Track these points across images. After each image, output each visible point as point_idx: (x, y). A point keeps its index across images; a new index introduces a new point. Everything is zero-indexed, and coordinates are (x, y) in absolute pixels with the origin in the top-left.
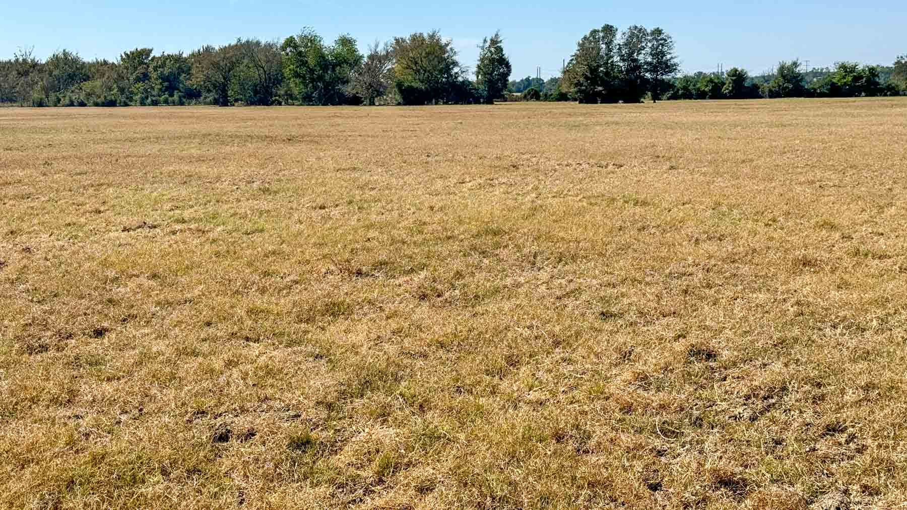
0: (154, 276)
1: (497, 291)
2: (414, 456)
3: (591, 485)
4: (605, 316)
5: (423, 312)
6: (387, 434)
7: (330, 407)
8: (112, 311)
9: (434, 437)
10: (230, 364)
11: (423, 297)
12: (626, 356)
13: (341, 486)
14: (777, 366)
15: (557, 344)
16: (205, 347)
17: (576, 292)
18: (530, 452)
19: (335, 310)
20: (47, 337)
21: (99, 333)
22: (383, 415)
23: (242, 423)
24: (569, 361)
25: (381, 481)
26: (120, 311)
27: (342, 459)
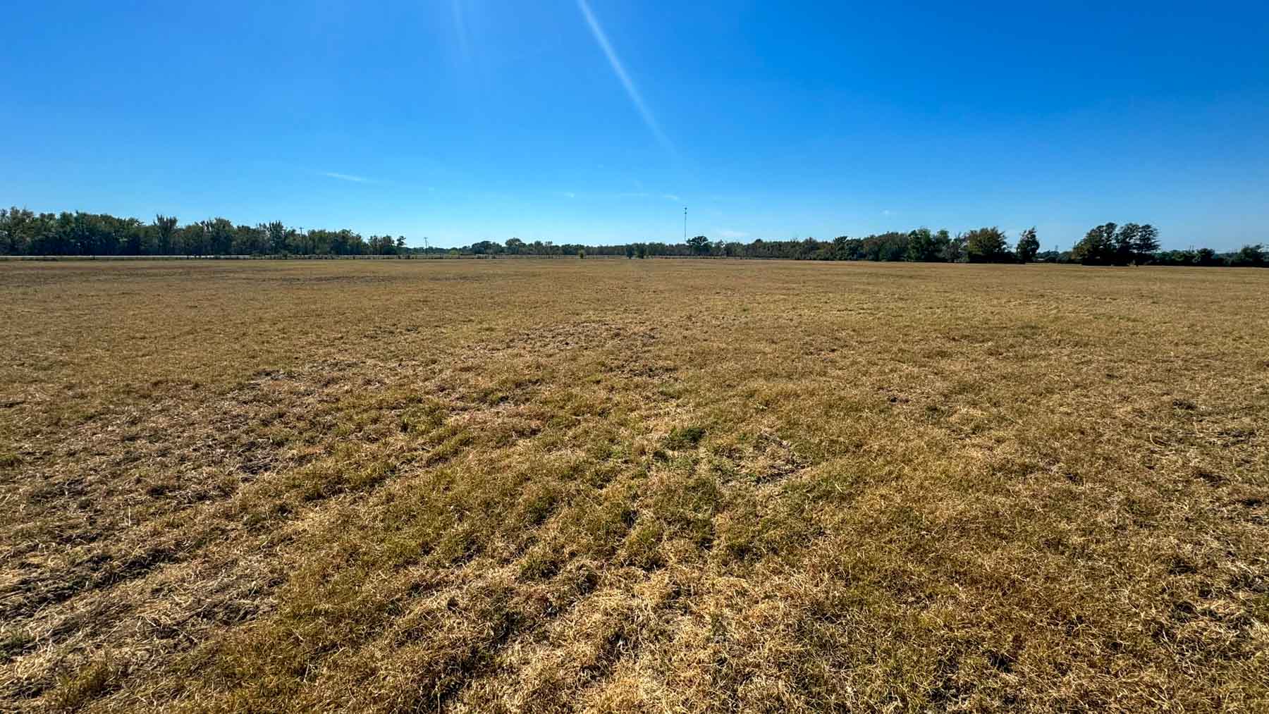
0: (854, 331)
1: (1036, 356)
2: (992, 425)
3: (1105, 459)
4: (1110, 376)
5: (991, 360)
6: (977, 413)
7: (945, 396)
8: (837, 342)
9: (1003, 418)
10: (891, 371)
11: (991, 354)
12: (1125, 399)
13: (954, 431)
14: (1247, 420)
15: (1077, 386)
16: (881, 362)
17: (1089, 362)
18: (1063, 437)
19: (943, 354)
20: (812, 349)
21: (833, 351)
22: (974, 405)
23: (902, 396)
24: (1086, 396)
25: (974, 433)
26: (842, 343)
27: (953, 419)
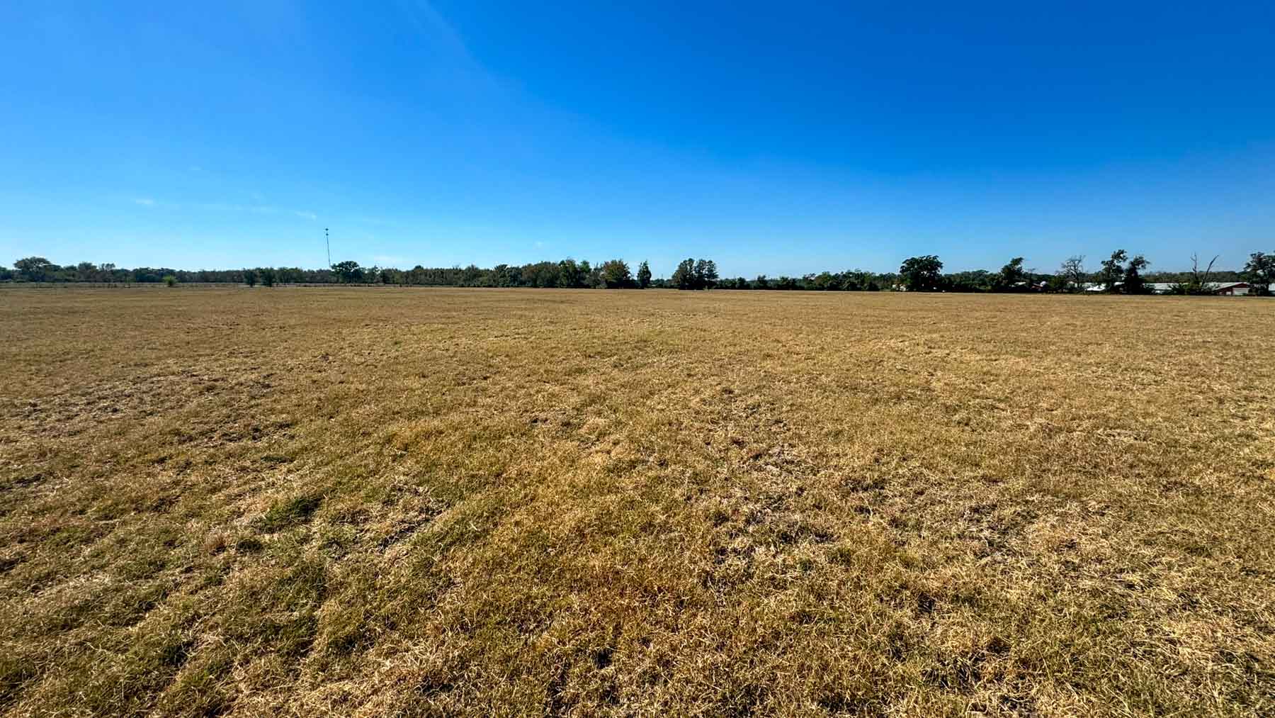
0: (507, 356)
1: (645, 365)
2: (612, 430)
3: (683, 443)
4: (689, 375)
5: (615, 372)
6: (601, 421)
7: (578, 410)
8: (491, 370)
9: (620, 423)
10: (538, 392)
11: (616, 366)
12: (697, 392)
13: (582, 441)
14: (757, 397)
15: (669, 386)
16: (528, 385)
17: (677, 366)
18: (658, 430)
19: (580, 371)
20: (465, 379)
21: (485, 378)
22: (599, 414)
23: (542, 416)
24: (675, 393)
25: (598, 440)
26: (493, 370)
27: (582, 431)
